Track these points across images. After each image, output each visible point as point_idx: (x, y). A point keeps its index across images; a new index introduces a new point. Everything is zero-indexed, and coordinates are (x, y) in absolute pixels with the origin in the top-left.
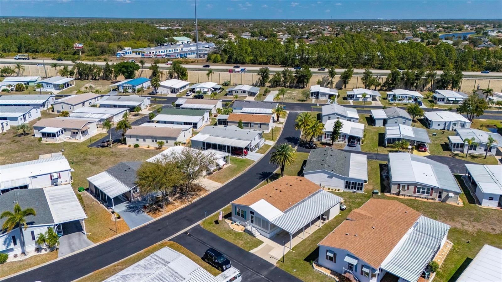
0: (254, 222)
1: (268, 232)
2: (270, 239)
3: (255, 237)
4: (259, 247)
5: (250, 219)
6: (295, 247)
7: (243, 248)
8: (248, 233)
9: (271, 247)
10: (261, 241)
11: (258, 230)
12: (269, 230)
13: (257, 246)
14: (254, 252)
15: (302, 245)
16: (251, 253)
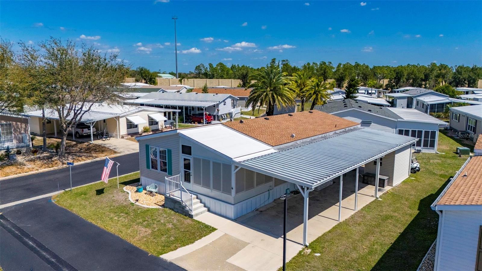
0: (192, 178)
1: (231, 198)
2: (235, 220)
3: (191, 216)
4: (197, 242)
5: (182, 170)
6: (318, 240)
7: (143, 247)
8: (173, 210)
9: (238, 241)
10: (207, 227)
11: (204, 198)
12: (233, 192)
13: (191, 241)
14: (176, 259)
15: (341, 235)
16: (164, 262)
